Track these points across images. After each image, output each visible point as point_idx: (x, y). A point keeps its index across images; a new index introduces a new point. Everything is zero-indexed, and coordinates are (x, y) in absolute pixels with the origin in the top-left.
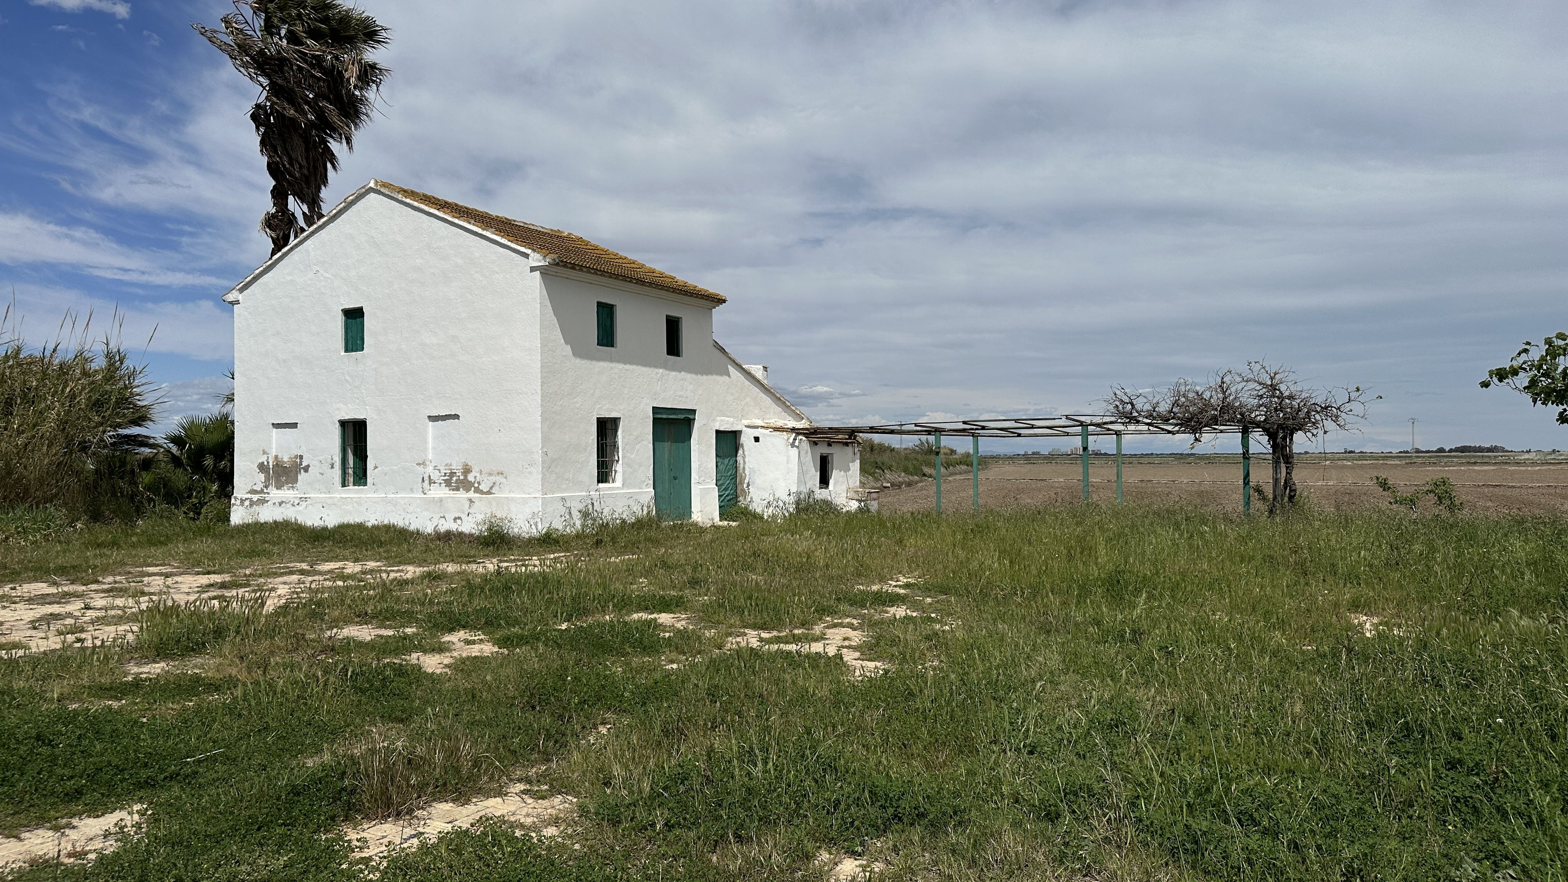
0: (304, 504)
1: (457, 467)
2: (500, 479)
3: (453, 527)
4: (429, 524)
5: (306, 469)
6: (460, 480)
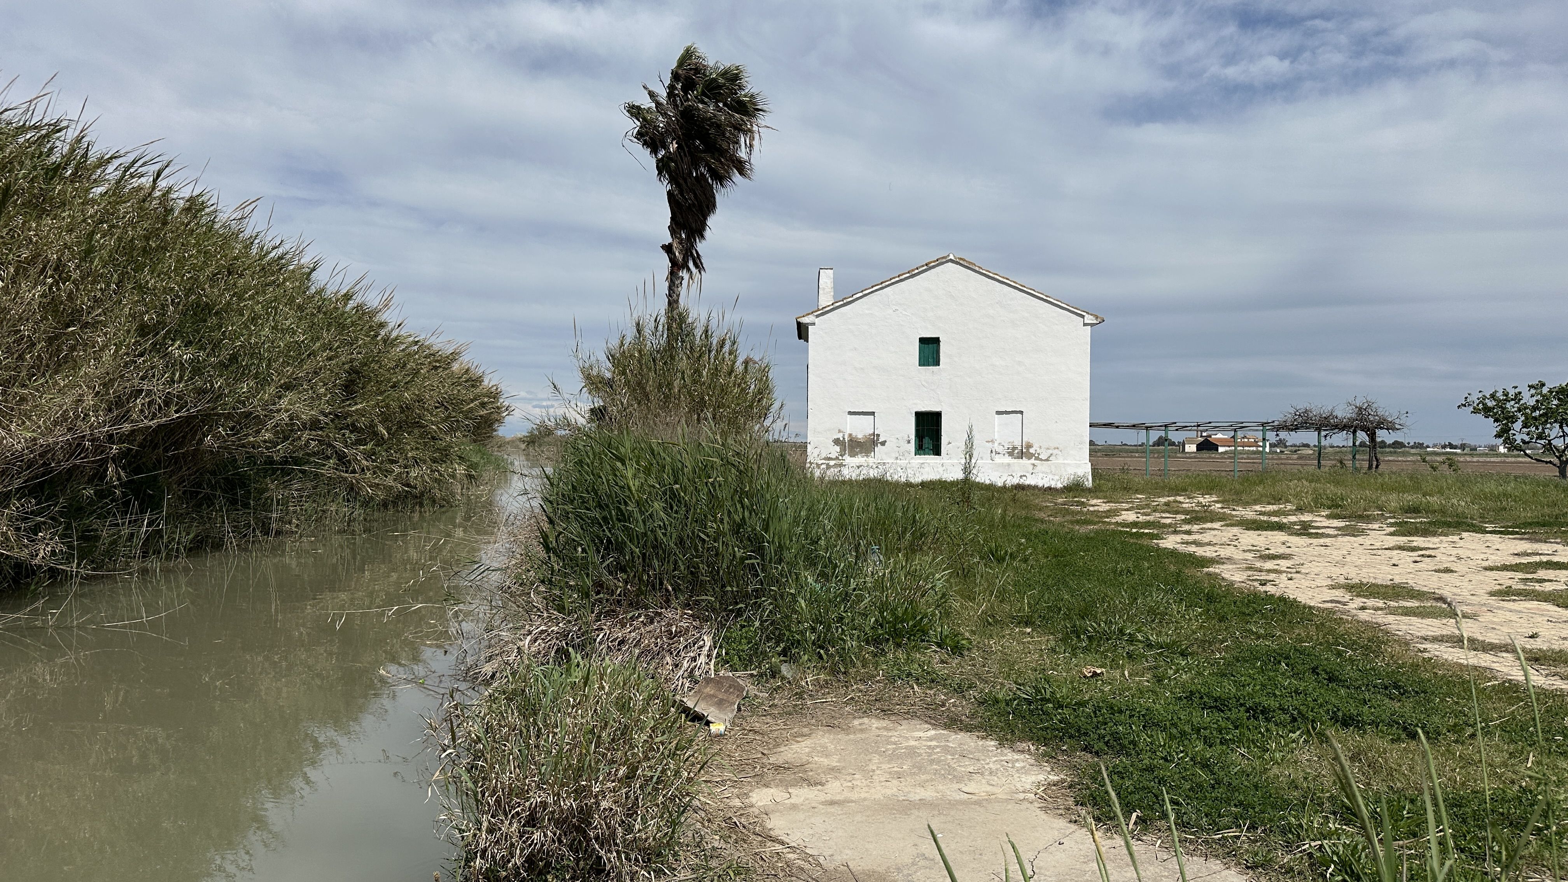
0: (882, 467)
1: (1018, 443)
2: (1056, 452)
3: (1021, 481)
4: (1000, 480)
5: (883, 443)
6: (1022, 452)
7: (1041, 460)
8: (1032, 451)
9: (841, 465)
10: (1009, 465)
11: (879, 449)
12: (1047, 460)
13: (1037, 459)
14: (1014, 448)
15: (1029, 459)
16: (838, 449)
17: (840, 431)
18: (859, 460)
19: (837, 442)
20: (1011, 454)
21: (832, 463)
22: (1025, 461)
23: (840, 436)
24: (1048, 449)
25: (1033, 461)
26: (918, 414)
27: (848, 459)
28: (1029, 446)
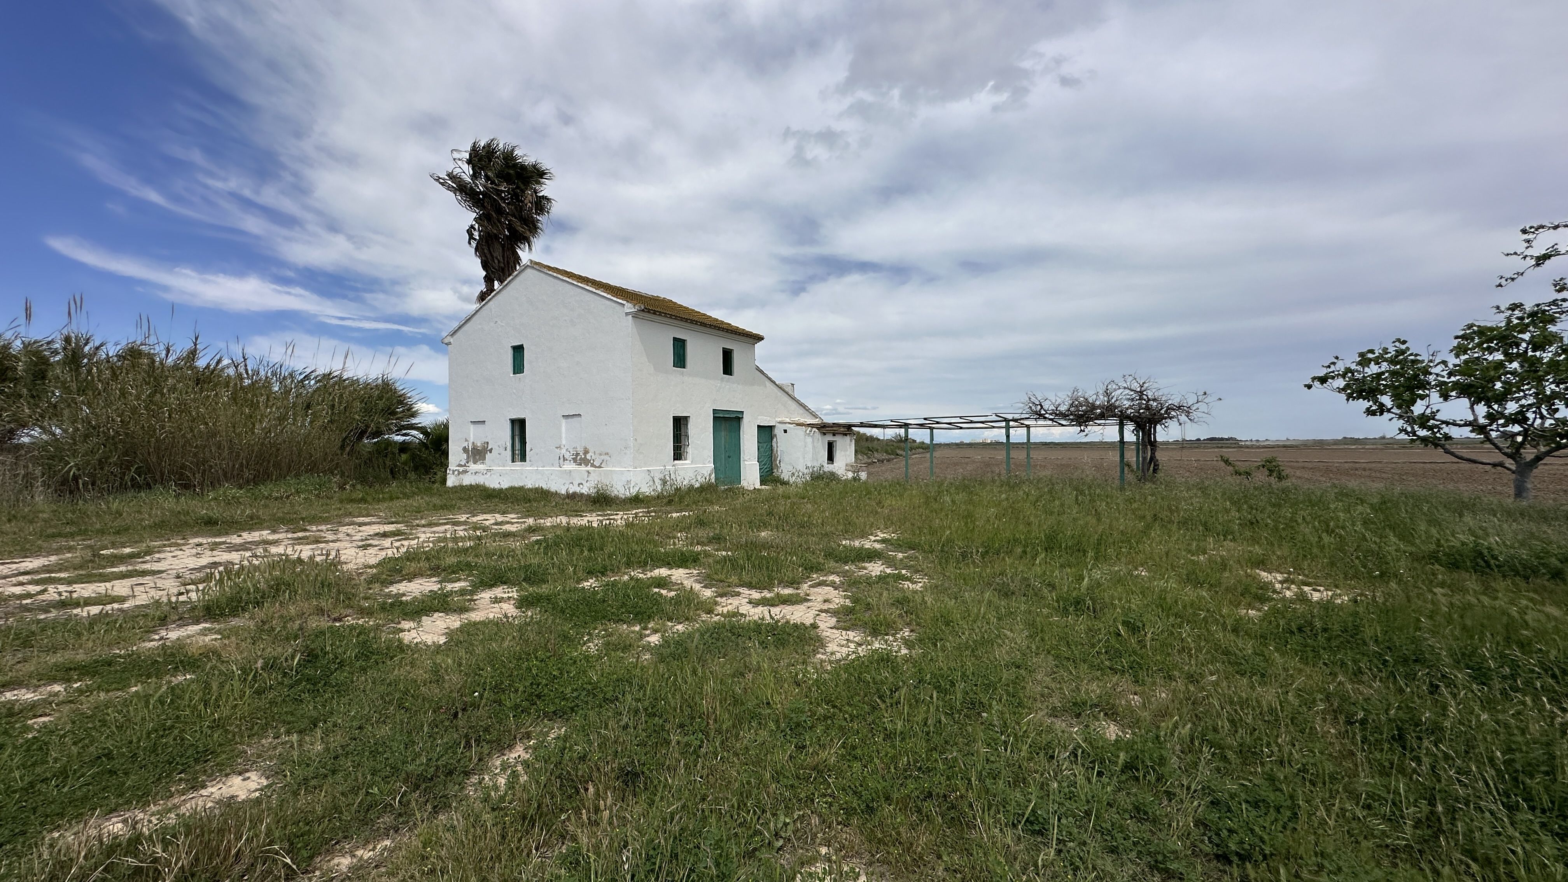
0: (489, 474)
1: (581, 451)
2: (606, 457)
3: (578, 490)
4: (562, 487)
5: (491, 451)
6: (581, 459)
7: (596, 467)
8: (588, 457)
9: (465, 472)
10: (570, 471)
11: (488, 455)
12: (600, 467)
13: (593, 465)
14: (577, 454)
15: (587, 465)
16: (465, 456)
17: (466, 440)
18: (479, 467)
19: (465, 450)
20: (575, 460)
21: (461, 469)
22: (583, 468)
23: (466, 444)
24: (600, 454)
25: (589, 468)
26: (513, 421)
27: (473, 467)
28: (586, 452)
